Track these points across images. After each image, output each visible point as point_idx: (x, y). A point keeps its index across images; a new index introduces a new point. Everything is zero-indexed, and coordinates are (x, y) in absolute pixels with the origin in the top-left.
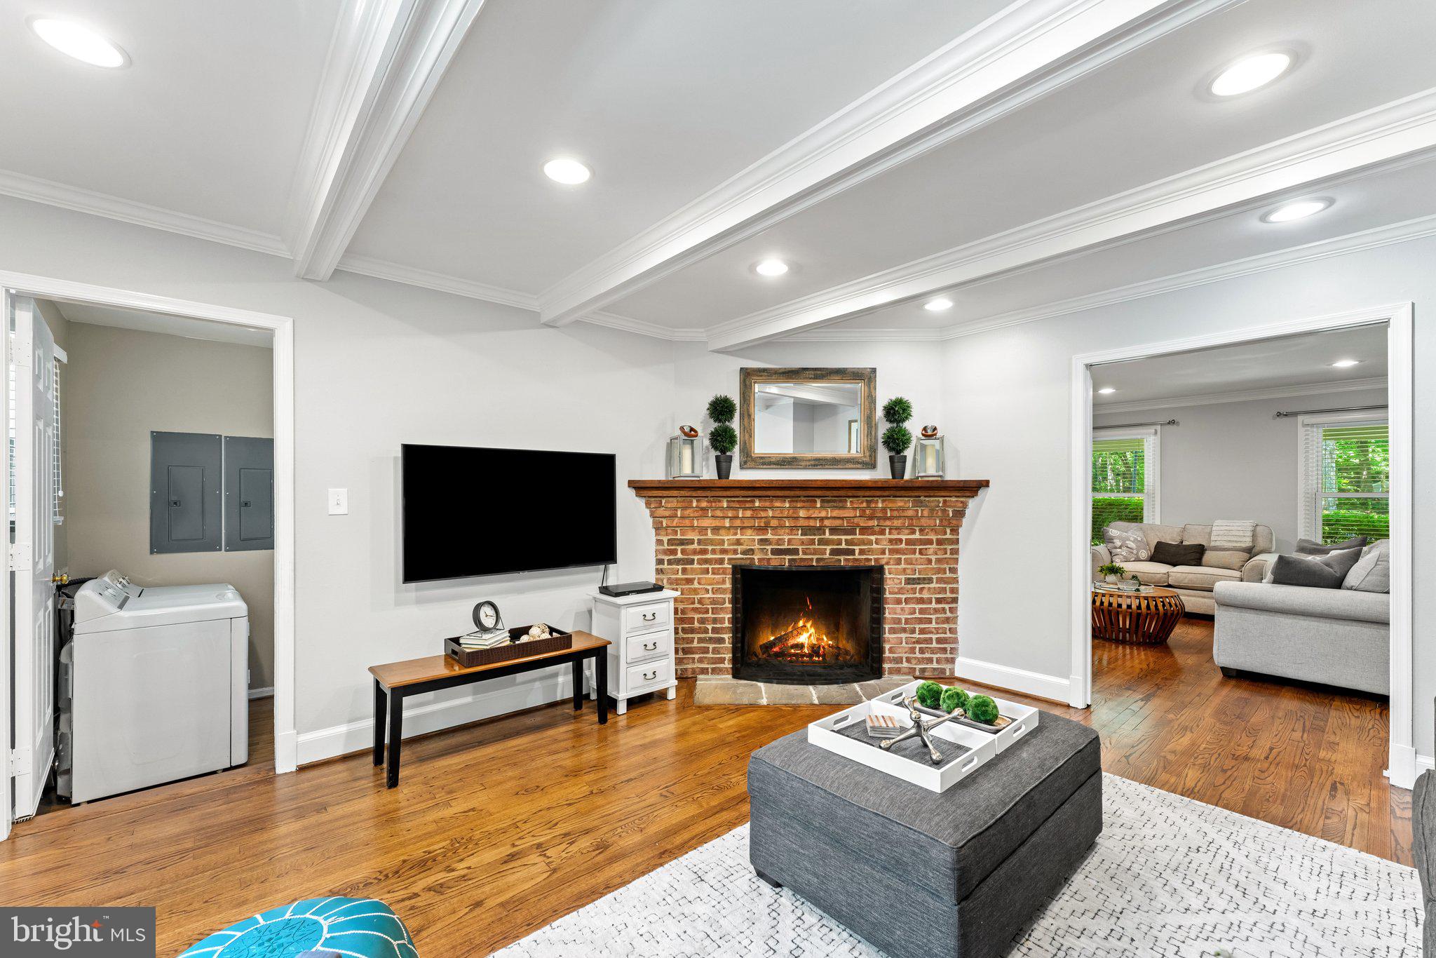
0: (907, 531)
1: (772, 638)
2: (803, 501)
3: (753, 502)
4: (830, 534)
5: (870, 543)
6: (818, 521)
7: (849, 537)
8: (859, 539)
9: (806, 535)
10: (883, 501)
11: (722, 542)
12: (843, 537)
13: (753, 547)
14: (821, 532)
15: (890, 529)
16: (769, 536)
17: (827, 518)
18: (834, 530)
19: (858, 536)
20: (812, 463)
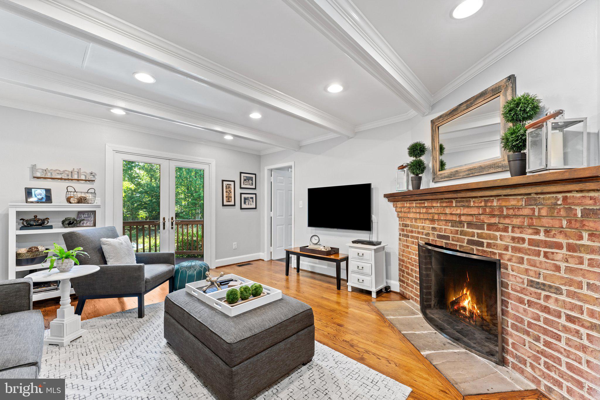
0: (530, 231)
1: (454, 299)
2: (446, 202)
3: (424, 203)
4: (468, 228)
5: (495, 238)
6: (458, 217)
7: (479, 231)
8: (486, 234)
9: (453, 227)
10: (498, 200)
11: (418, 227)
12: (476, 231)
13: (429, 232)
14: (462, 225)
15: (513, 227)
16: (436, 226)
17: (463, 215)
18: (470, 225)
19: (486, 231)
20: (467, 173)
